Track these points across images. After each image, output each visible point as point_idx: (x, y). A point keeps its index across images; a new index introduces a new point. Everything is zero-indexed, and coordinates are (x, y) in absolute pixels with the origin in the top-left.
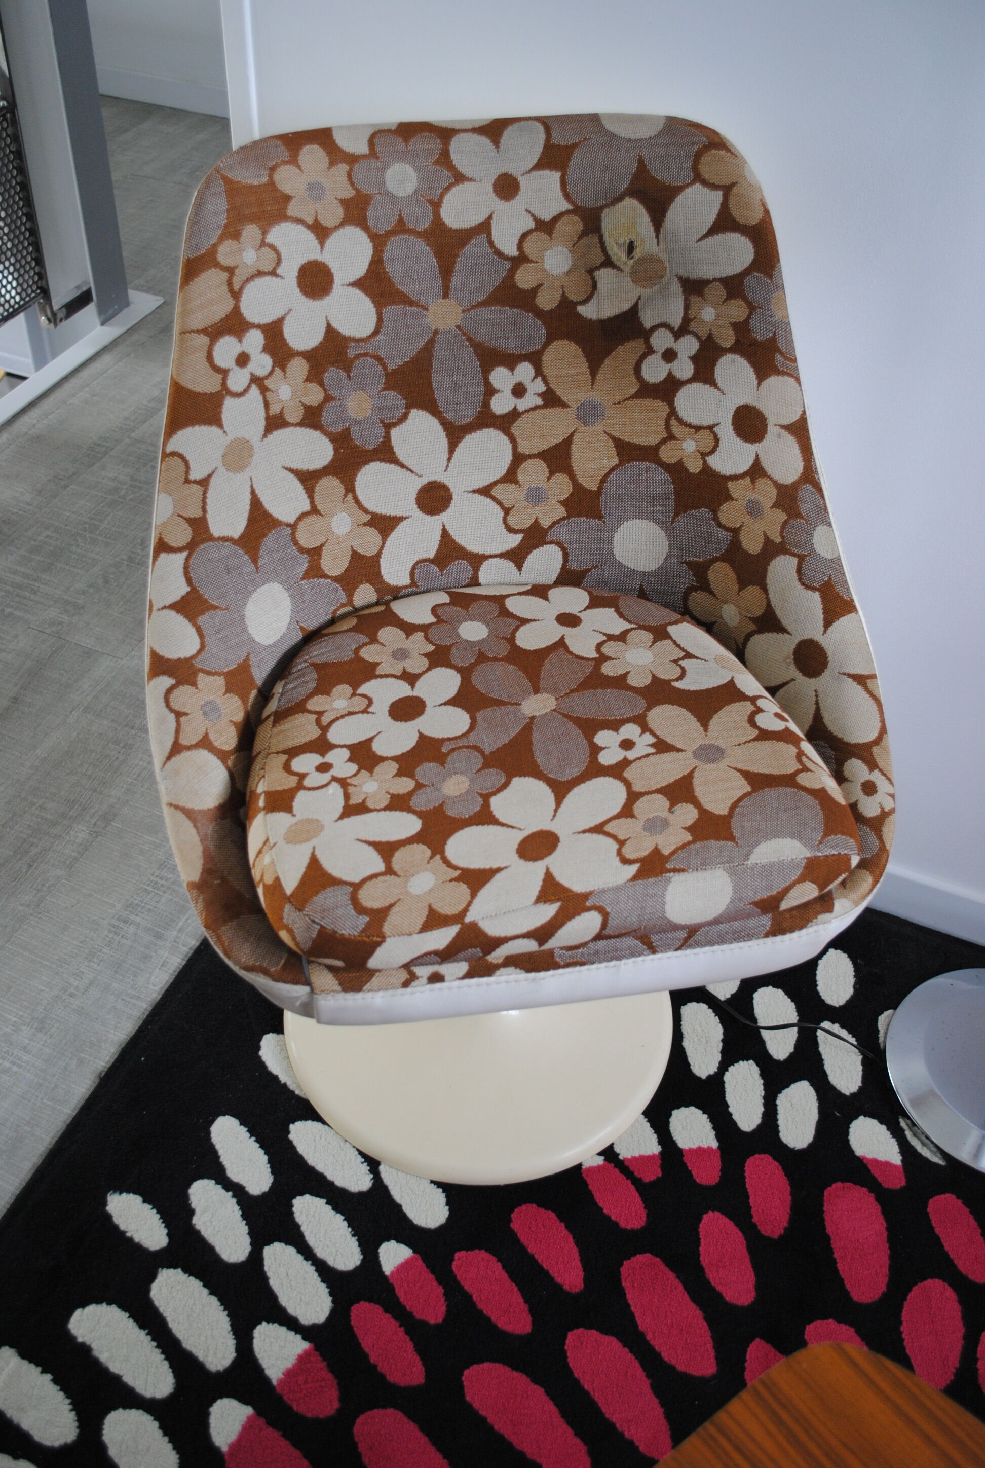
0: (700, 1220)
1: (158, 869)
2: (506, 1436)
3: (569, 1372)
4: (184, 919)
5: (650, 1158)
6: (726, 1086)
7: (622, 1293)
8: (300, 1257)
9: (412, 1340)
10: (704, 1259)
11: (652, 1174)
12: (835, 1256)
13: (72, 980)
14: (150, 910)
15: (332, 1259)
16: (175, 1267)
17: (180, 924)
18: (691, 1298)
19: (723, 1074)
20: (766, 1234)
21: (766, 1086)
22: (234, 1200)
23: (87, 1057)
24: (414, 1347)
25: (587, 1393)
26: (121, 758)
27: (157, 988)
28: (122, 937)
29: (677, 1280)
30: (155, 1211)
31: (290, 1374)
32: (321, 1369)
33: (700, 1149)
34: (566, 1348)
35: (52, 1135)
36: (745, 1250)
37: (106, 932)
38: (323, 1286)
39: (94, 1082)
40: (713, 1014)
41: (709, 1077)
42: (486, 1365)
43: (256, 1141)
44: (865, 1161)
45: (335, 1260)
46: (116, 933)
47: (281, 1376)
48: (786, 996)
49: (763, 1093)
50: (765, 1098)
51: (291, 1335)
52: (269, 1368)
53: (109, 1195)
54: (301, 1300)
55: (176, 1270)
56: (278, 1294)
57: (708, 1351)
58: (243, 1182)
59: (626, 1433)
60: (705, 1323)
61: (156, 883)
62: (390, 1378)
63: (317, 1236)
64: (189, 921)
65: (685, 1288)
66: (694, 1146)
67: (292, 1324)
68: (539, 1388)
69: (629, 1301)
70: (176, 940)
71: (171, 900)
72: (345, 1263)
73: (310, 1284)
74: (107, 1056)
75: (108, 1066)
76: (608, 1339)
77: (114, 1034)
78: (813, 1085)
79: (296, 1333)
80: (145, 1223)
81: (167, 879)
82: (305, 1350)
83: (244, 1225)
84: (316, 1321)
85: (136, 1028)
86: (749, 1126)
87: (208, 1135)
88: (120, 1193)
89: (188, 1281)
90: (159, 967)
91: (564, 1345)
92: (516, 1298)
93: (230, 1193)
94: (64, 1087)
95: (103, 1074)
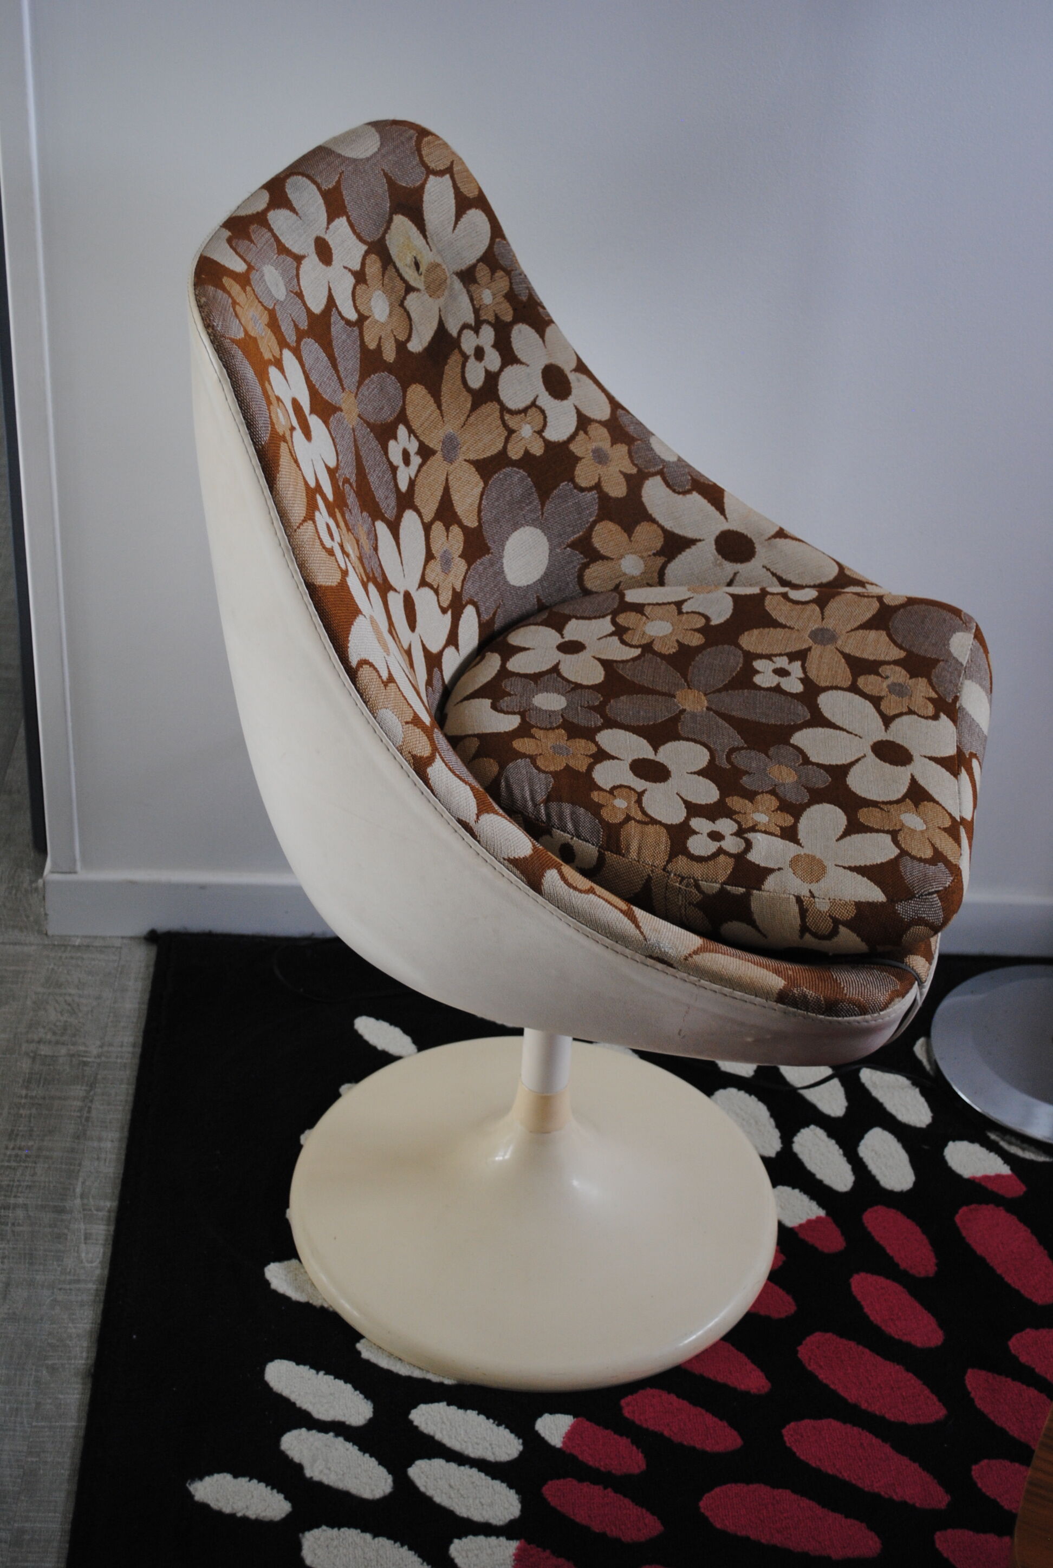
0: (849, 1286)
1: (10, 1140)
2: (779, 1544)
3: (806, 1465)
4: (80, 1183)
6: (801, 1156)
7: (812, 1377)
8: (453, 1466)
9: (625, 1496)
10: (875, 1319)
12: (999, 1272)
14: (29, 1187)
15: (490, 1454)
16: (318, 1526)
18: (882, 1357)
19: (791, 1148)
20: (921, 1276)
21: (840, 1144)
22: (341, 1439)
23: (56, 1361)
24: (633, 1501)
25: (834, 1478)
27: (97, 1263)
28: (13, 1224)
29: (861, 1347)
30: (255, 1481)
32: (547, 1558)
33: (810, 1222)
34: (788, 1445)
35: (69, 1454)
36: (909, 1298)
38: (497, 1483)
39: (85, 1384)
40: (747, 1096)
41: (778, 1154)
42: (717, 1490)
43: (326, 1374)
44: (977, 1181)
45: (493, 1454)
49: (841, 1152)
50: (845, 1155)
51: (493, 1540)
53: (187, 1485)
54: (482, 1505)
55: (320, 1529)
56: (452, 1508)
57: (928, 1397)
58: (340, 1418)
59: (895, 1497)
60: (910, 1374)
61: (17, 1156)
62: (627, 1539)
63: (459, 1439)
64: (87, 1183)
65: (871, 1350)
66: (803, 1220)
67: (487, 1529)
68: (784, 1490)
69: (825, 1381)
70: (84, 1208)
71: (49, 1168)
72: (507, 1453)
73: (482, 1486)
74: (82, 1353)
75: (91, 1362)
76: (824, 1422)
77: (75, 1328)
78: (885, 1128)
79: (498, 1536)
80: (253, 1496)
81: (29, 1148)
82: (518, 1549)
83: (369, 1458)
84: (512, 1517)
85: (99, 1312)
86: (846, 1186)
87: (266, 1385)
88: (201, 1478)
89: (342, 1534)
90: (83, 1240)
91: (784, 1443)
92: (710, 1419)
93: (331, 1434)
94: (49, 1401)
95: (92, 1370)
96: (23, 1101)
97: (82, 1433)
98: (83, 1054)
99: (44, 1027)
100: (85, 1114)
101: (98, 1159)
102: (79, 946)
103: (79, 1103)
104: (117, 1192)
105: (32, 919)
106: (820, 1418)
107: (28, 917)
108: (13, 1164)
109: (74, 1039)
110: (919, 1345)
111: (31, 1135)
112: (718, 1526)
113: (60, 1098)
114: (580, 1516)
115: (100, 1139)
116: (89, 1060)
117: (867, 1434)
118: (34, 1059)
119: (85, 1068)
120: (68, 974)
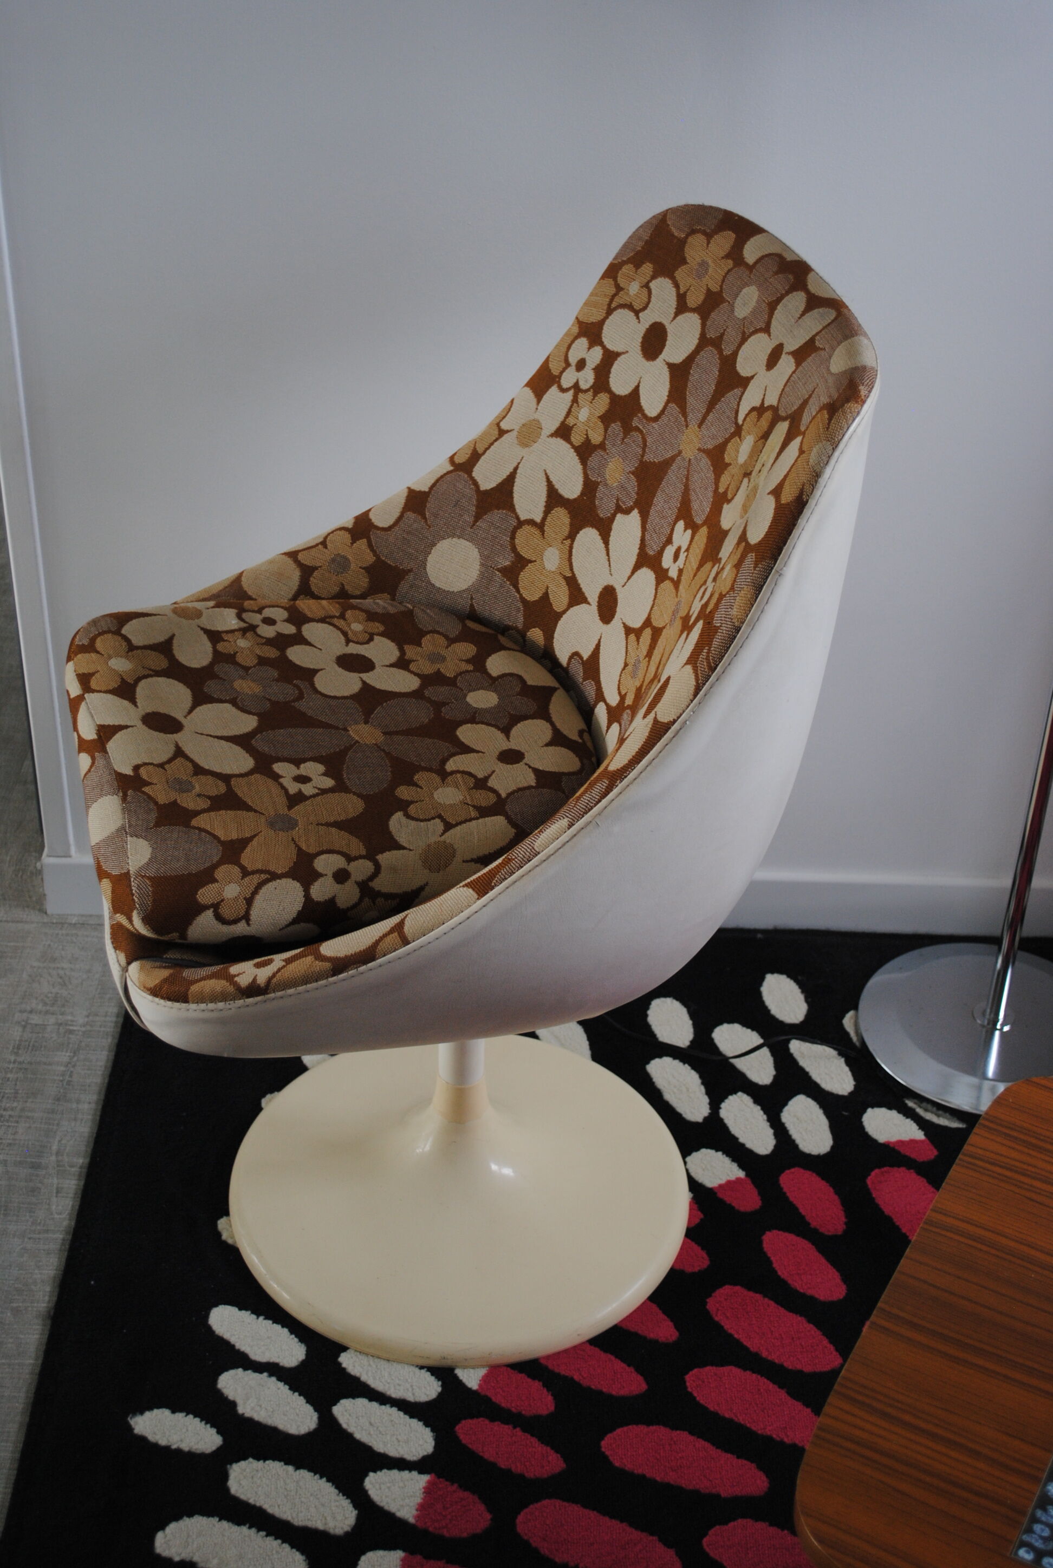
0: (761, 1243)
2: (672, 1482)
3: (704, 1409)
4: (56, 1143)
6: (726, 1121)
7: (718, 1327)
8: (375, 1405)
9: (532, 1435)
10: (782, 1273)
12: (904, 1231)
14: (10, 1144)
15: (410, 1394)
16: (245, 1459)
17: (55, 1148)
18: (786, 1309)
19: (718, 1113)
20: (830, 1234)
21: (765, 1110)
22: (274, 1379)
23: (21, 1304)
24: (539, 1440)
25: (730, 1421)
27: (65, 1215)
29: (766, 1299)
30: (191, 1416)
31: (422, 1508)
32: (454, 1492)
33: (729, 1183)
34: (689, 1390)
35: (24, 1389)
36: (817, 1254)
38: (414, 1421)
40: (681, 1064)
41: (706, 1119)
42: (619, 1431)
43: (265, 1319)
44: (891, 1145)
45: (413, 1394)
47: (414, 1512)
48: (744, 1029)
49: (765, 1117)
50: (769, 1120)
51: (406, 1474)
52: (399, 1511)
53: (129, 1419)
54: (399, 1441)
55: (247, 1461)
56: (370, 1444)
57: (826, 1347)
58: (274, 1359)
59: (786, 1440)
60: (812, 1326)
62: (530, 1475)
63: (383, 1380)
64: (63, 1142)
65: (777, 1302)
66: (723, 1181)
67: (401, 1464)
68: (682, 1432)
69: (730, 1331)
70: (59, 1164)
71: (30, 1127)
72: (426, 1394)
73: (400, 1424)
74: (44, 1296)
75: (52, 1305)
76: (726, 1369)
77: (41, 1274)
78: (809, 1095)
79: (410, 1470)
80: (187, 1430)
81: (12, 1109)
82: (429, 1482)
83: (298, 1397)
84: (425, 1453)
85: (64, 1260)
86: (767, 1150)
87: (209, 1329)
88: (142, 1413)
89: (266, 1466)
90: (55, 1195)
91: (686, 1388)
92: (619, 1365)
93: (265, 1374)
94: (11, 1340)
95: (52, 1313)
96: (11, 1066)
97: (37, 1370)
98: (69, 1023)
99: (36, 998)
100: (67, 1078)
101: (75, 1119)
102: (75, 924)
103: (62, 1068)
104: (89, 1150)
105: (34, 899)
106: (722, 1366)
107: (30, 897)
109: (63, 1010)
110: (822, 1298)
111: (16, 1097)
112: (617, 1464)
113: (45, 1064)
114: (488, 1454)
115: (78, 1102)
116: (75, 1028)
117: (765, 1380)
118: (24, 1027)
119: (70, 1036)
120: (63, 949)
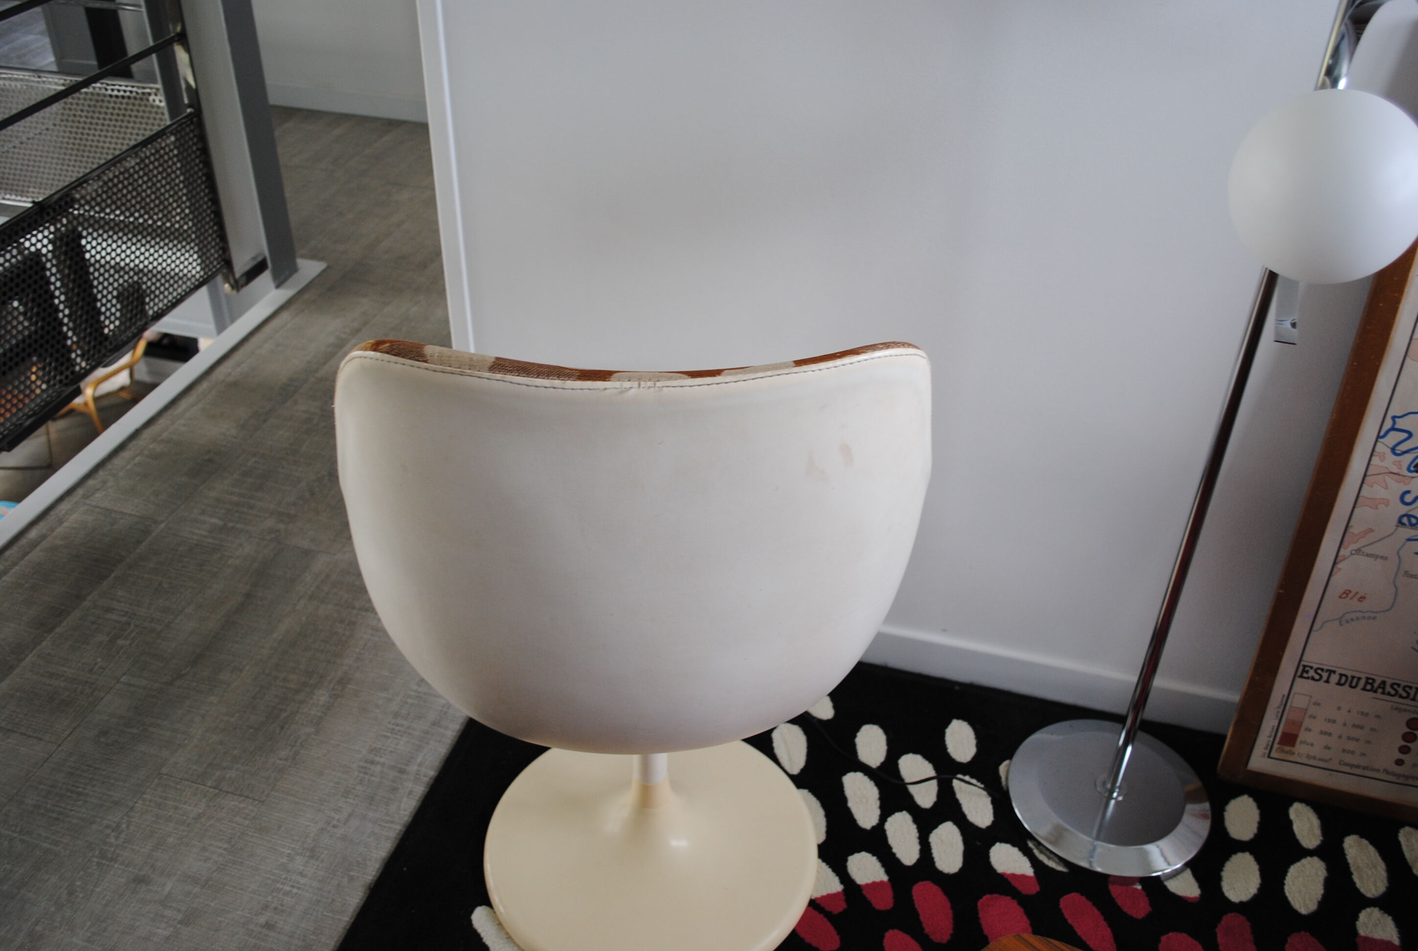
0: (883, 937)
4: (421, 756)
5: (838, 894)
6: (888, 832)
11: (840, 907)
13: (333, 814)
14: (391, 752)
17: (419, 759)
19: (884, 825)
20: (937, 941)
21: (920, 829)
23: (356, 874)
26: (347, 633)
27: (408, 813)
28: (371, 775)
33: (874, 883)
35: (335, 939)
37: (356, 773)
39: (365, 893)
40: (869, 780)
41: (873, 828)
44: (1005, 877)
46: (365, 773)
48: (924, 759)
49: (917, 835)
50: (920, 838)
61: (393, 729)
64: (426, 756)
66: (869, 881)
70: (418, 773)
71: (408, 741)
74: (372, 870)
75: (375, 879)
77: (377, 853)
78: (956, 823)
81: (402, 726)
85: (395, 846)
86: (911, 861)
87: (470, 922)
90: (407, 795)
94: (340, 899)
95: (372, 886)
96: (413, 693)
97: (348, 927)
101: (439, 741)
104: (441, 765)
108: (389, 734)
115: (446, 728)
